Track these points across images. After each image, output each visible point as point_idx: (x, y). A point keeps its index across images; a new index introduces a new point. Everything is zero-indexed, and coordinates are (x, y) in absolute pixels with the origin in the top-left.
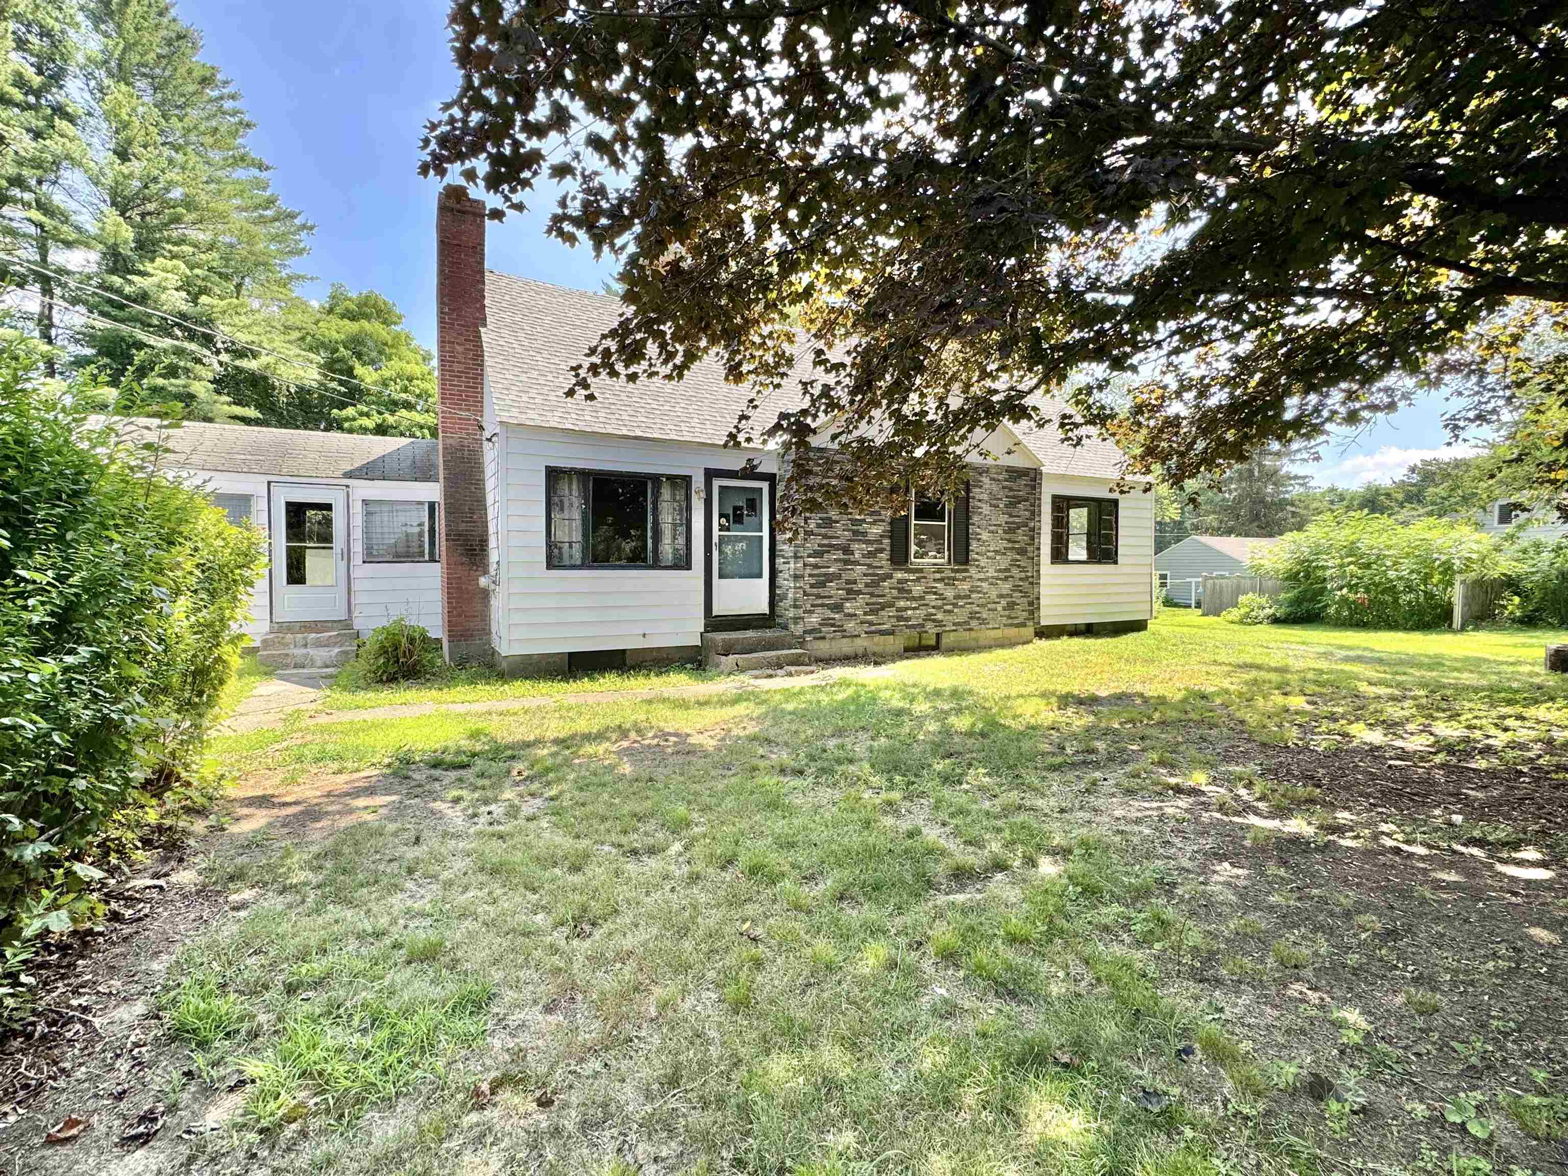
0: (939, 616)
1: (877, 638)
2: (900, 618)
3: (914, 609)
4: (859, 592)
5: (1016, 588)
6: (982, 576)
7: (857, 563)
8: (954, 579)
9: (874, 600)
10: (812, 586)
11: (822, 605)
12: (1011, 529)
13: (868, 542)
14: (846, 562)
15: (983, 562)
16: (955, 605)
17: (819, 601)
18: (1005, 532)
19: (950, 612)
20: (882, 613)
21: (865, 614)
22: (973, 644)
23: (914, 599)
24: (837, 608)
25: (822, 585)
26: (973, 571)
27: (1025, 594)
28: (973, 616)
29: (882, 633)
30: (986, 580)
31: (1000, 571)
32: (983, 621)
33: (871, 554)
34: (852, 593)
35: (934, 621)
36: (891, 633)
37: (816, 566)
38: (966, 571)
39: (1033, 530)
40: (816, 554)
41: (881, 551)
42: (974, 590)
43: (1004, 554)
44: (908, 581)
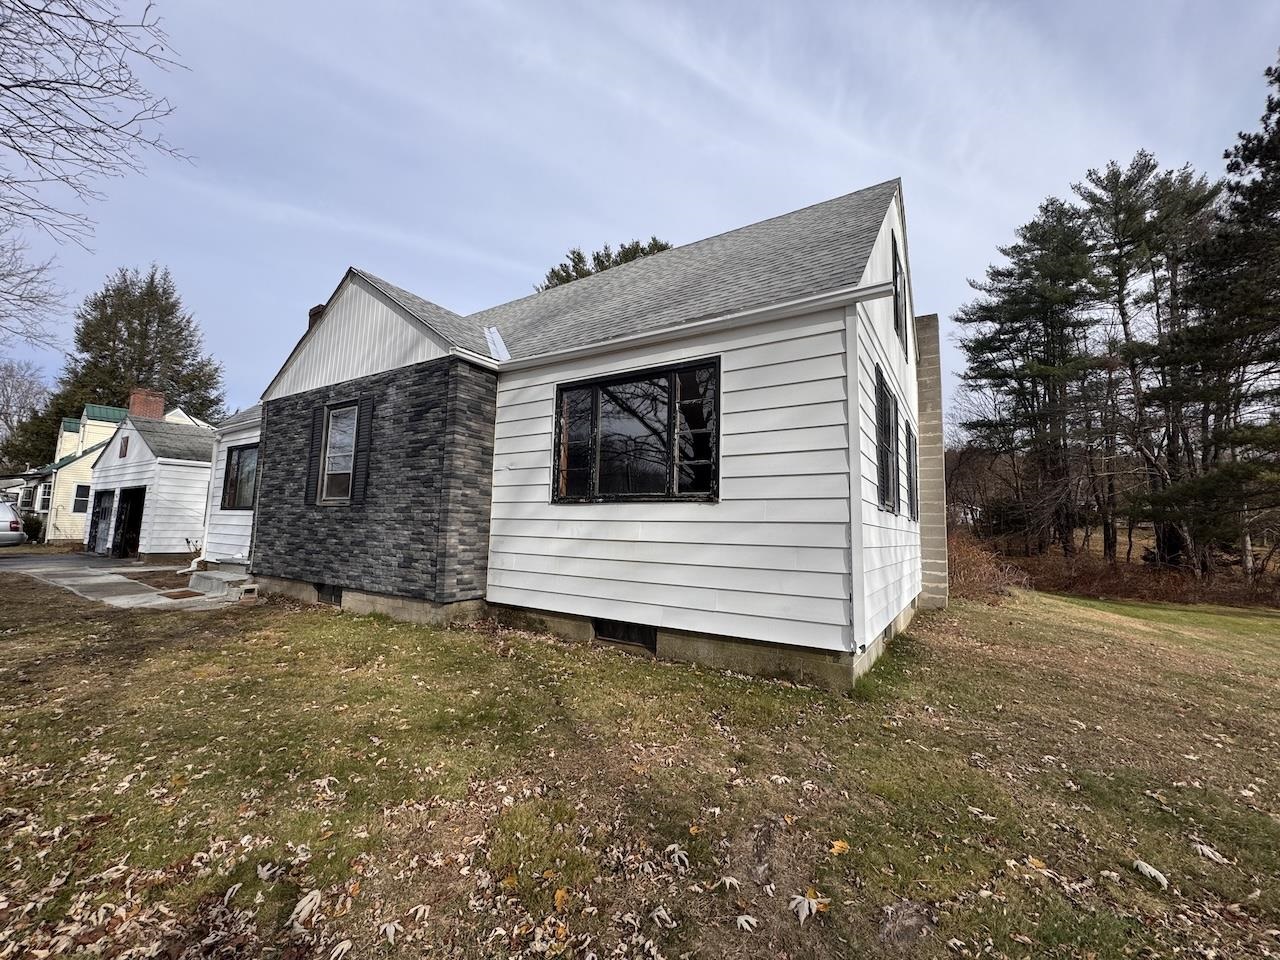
2: (307, 562)
3: (318, 553)
4: (284, 531)
5: (417, 538)
6: (379, 517)
7: (286, 502)
8: (353, 520)
9: (292, 540)
13: (295, 481)
14: (280, 501)
15: (382, 498)
18: (408, 455)
19: (345, 561)
20: (296, 554)
23: (318, 542)
24: (272, 545)
26: (370, 510)
30: (384, 522)
31: (400, 510)
33: (295, 493)
34: (280, 532)
38: (363, 510)
41: (301, 489)
42: (369, 535)
43: (406, 486)
44: (316, 520)
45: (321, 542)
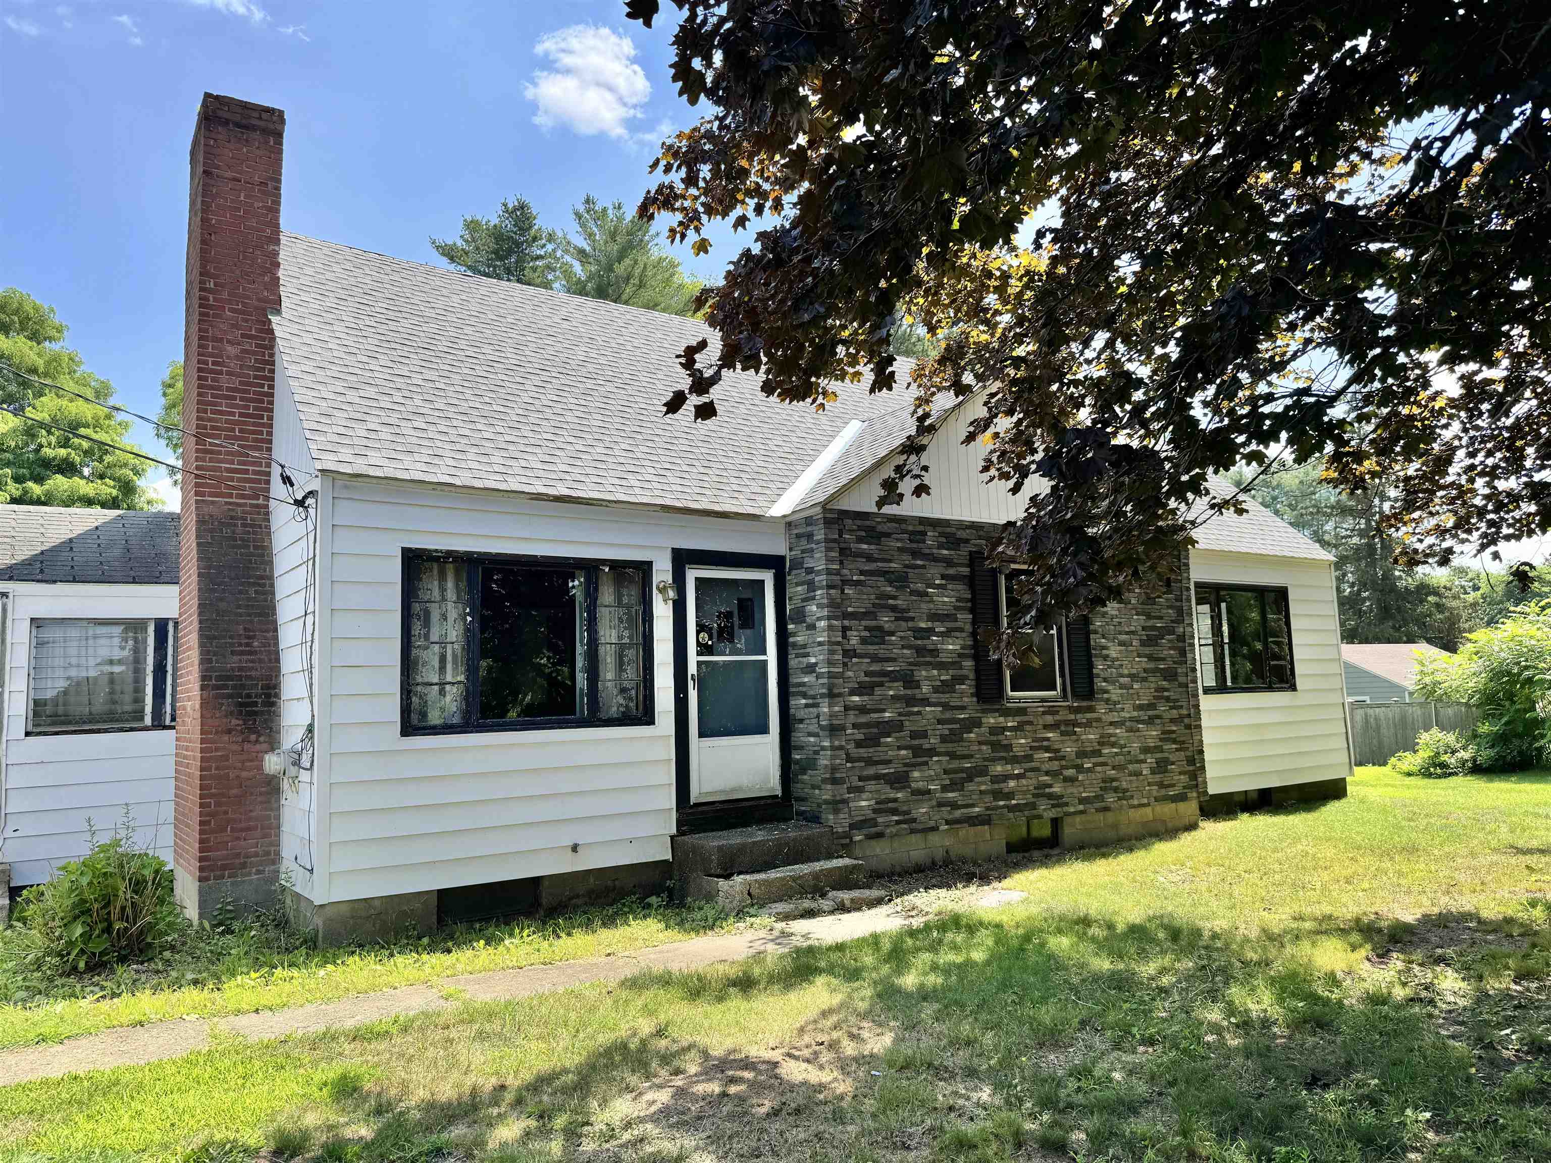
0: (1057, 789)
1: (966, 832)
2: (998, 794)
3: (1018, 777)
4: (932, 752)
6: (1114, 717)
7: (925, 702)
8: (1075, 724)
9: (955, 764)
10: (859, 744)
11: (877, 777)
12: (1151, 641)
13: (941, 666)
14: (910, 701)
15: (1115, 693)
16: (1079, 768)
17: (871, 771)
19: (1071, 780)
20: (970, 787)
21: (945, 789)
22: (1111, 834)
23: (1015, 760)
24: (899, 780)
25: (872, 741)
26: (1101, 709)
27: (1182, 746)
28: (1108, 785)
29: (973, 821)
31: (1140, 708)
32: (1123, 794)
33: (947, 687)
34: (922, 755)
35: (1050, 796)
36: (983, 820)
37: (862, 710)
38: (1091, 709)
39: (1182, 638)
40: (862, 689)
41: (961, 680)
42: (1104, 741)
43: (1144, 680)
44: (1005, 729)
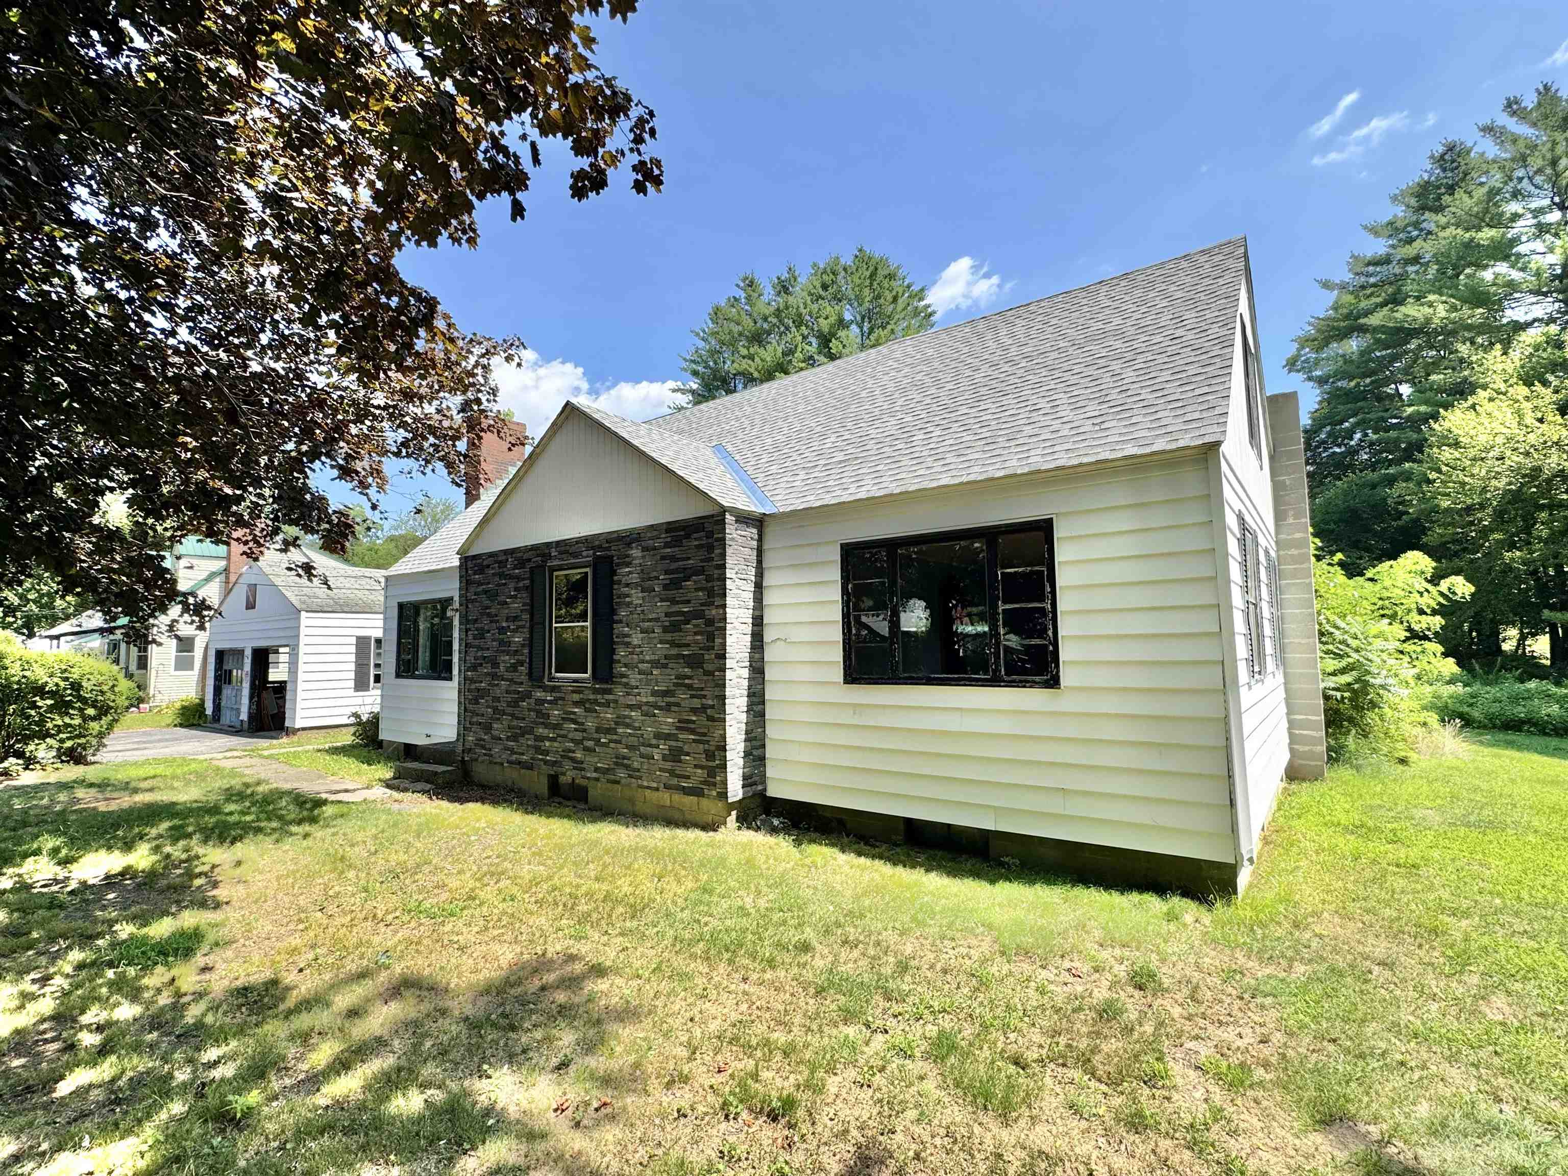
0: (578, 755)
1: (519, 771)
2: (538, 750)
3: (552, 739)
4: (504, 712)
5: (684, 726)
6: (632, 700)
7: (503, 678)
8: (596, 702)
9: (515, 723)
10: (469, 702)
11: (477, 724)
13: (512, 653)
14: (494, 676)
15: (634, 678)
16: (598, 742)
17: (476, 719)
18: (665, 630)
19: (591, 750)
20: (522, 740)
21: (508, 739)
22: (626, 807)
23: (551, 726)
24: (488, 728)
25: (477, 701)
26: (619, 692)
27: (702, 737)
28: (620, 762)
29: (522, 765)
30: (638, 707)
32: (634, 774)
33: (514, 668)
34: (497, 713)
35: (573, 760)
36: (530, 766)
37: (472, 681)
38: (609, 692)
39: (711, 622)
41: (522, 663)
42: (621, 721)
43: (665, 666)
44: (545, 701)
45: (556, 727)
